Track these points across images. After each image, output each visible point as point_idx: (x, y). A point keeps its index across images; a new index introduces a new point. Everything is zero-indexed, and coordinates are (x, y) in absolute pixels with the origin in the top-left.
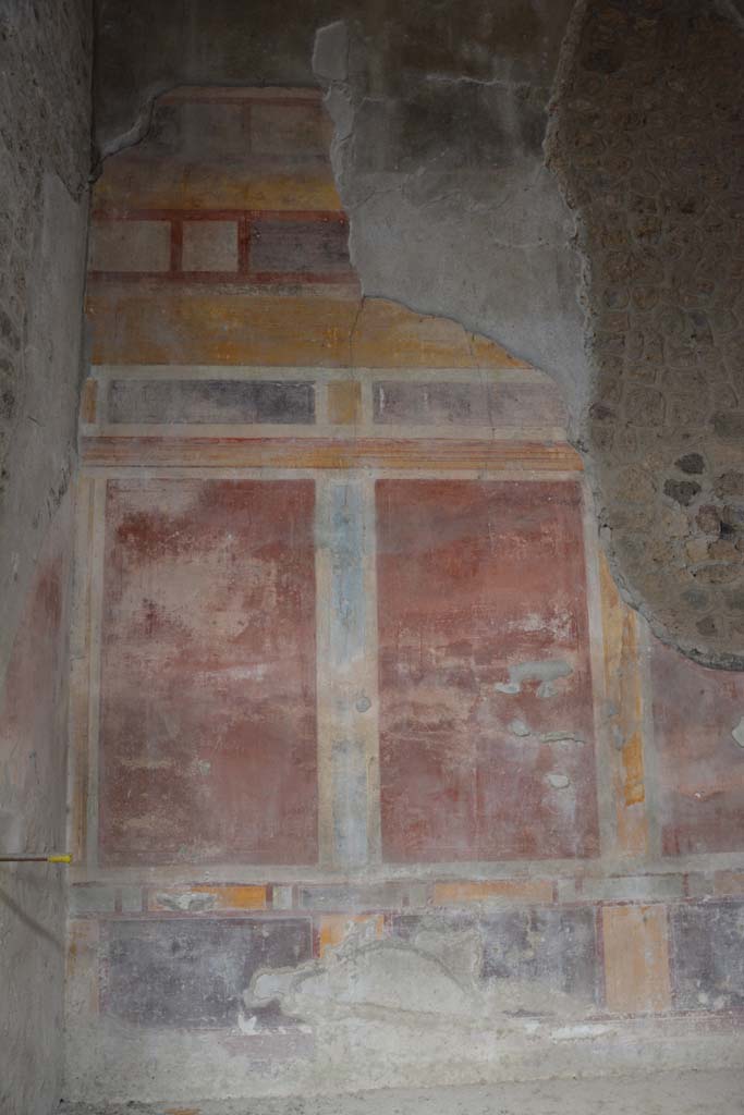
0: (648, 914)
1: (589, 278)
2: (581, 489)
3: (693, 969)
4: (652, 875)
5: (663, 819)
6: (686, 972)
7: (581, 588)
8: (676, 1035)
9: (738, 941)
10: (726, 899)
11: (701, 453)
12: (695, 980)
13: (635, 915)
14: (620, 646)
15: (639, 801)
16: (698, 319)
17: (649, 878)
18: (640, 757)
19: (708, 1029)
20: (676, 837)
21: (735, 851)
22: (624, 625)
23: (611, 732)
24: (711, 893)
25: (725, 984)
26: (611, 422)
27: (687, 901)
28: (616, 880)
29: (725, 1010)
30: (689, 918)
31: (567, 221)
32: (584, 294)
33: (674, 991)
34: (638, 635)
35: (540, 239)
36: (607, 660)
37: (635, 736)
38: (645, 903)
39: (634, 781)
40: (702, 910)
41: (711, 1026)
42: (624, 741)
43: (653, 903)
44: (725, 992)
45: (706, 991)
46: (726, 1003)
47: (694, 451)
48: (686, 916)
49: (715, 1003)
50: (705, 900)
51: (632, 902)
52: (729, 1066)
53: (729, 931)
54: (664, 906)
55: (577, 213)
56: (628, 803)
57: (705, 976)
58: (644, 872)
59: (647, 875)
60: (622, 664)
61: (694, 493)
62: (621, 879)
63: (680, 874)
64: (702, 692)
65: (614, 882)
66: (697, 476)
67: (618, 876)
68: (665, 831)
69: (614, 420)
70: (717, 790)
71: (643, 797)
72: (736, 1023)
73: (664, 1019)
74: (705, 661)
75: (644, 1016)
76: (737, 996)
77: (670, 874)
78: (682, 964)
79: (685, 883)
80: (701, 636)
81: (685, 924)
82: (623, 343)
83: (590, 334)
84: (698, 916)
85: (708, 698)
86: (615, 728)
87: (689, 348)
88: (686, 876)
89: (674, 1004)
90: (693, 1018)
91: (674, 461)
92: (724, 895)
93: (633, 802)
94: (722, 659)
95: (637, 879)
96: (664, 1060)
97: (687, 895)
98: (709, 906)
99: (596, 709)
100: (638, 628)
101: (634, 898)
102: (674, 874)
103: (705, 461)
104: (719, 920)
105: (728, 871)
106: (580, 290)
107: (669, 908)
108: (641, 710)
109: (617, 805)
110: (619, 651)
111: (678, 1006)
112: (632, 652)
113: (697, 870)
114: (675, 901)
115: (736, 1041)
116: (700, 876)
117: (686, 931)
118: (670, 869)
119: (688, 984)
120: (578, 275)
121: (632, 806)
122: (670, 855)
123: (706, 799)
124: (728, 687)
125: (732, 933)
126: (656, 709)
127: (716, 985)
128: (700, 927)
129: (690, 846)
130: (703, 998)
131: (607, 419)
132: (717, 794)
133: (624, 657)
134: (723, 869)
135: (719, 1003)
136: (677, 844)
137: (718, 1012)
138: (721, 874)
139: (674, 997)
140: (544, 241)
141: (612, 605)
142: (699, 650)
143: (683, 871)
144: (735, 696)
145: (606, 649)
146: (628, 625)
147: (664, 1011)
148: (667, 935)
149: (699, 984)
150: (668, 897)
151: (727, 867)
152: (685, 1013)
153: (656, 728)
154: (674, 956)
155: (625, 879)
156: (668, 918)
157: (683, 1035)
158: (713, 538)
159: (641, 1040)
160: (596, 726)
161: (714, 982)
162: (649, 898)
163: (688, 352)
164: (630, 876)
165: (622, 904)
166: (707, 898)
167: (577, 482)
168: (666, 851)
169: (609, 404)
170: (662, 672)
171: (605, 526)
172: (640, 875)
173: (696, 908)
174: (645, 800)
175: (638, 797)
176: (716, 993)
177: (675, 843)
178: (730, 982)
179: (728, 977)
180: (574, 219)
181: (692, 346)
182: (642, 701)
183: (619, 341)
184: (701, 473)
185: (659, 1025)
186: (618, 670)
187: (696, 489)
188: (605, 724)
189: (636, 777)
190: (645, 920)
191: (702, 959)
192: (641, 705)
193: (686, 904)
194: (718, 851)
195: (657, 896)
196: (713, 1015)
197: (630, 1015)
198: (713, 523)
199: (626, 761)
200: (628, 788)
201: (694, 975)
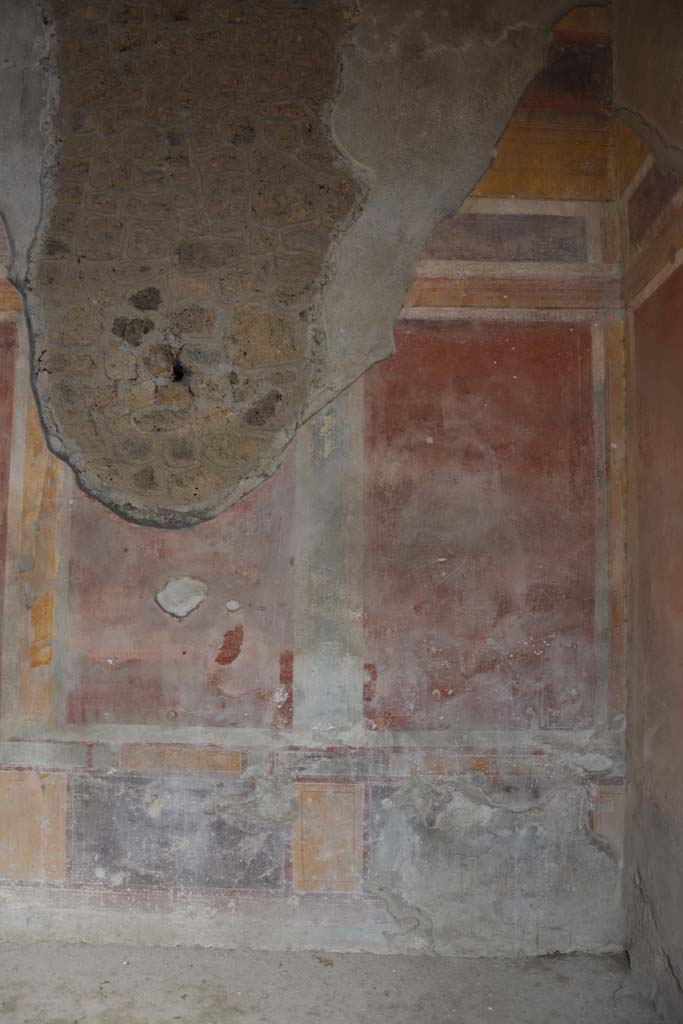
0: (46, 781)
1: (57, 102)
2: (16, 331)
3: (92, 842)
4: (55, 742)
5: (69, 685)
6: (84, 844)
7: (6, 436)
8: (68, 907)
9: (142, 819)
10: (132, 773)
11: (158, 287)
12: (93, 853)
13: (33, 781)
14: (40, 498)
15: (46, 663)
16: (174, 139)
17: (50, 745)
18: (51, 617)
19: (102, 903)
20: (82, 705)
21: (145, 723)
22: (47, 475)
23: (21, 587)
24: (116, 766)
25: (125, 861)
26: (62, 257)
27: (90, 772)
28: (17, 743)
29: (123, 887)
30: (90, 789)
31: (39, 38)
32: (49, 119)
33: (70, 862)
34: (60, 486)
35: (7, 61)
36: (25, 512)
37: (47, 594)
38: (44, 770)
39: (42, 641)
40: (105, 783)
41: (106, 901)
42: (35, 599)
43: (54, 771)
44: (125, 869)
45: (104, 866)
46: (125, 879)
47: (151, 285)
48: (87, 788)
49: (112, 879)
50: (109, 773)
51: (30, 769)
52: (121, 942)
53: (132, 808)
54: (64, 775)
55: (52, 29)
56: (34, 665)
57: (104, 851)
58: (45, 738)
59: (48, 741)
60: (41, 518)
61: (146, 332)
62: (23, 744)
63: (84, 743)
64: (126, 550)
65: (13, 746)
66: (151, 312)
67: (18, 741)
68: (71, 696)
69: (67, 255)
70: (133, 656)
71: (50, 659)
72: (133, 900)
73: (56, 890)
74: (138, 516)
75: (36, 885)
76: (137, 873)
77: (73, 743)
78: (80, 836)
79: (89, 753)
80: (138, 490)
81: (86, 796)
82: (87, 171)
83: (50, 161)
84: (100, 788)
85: (132, 558)
86: (27, 586)
87: (161, 172)
88: (91, 746)
89: (68, 875)
90: (88, 892)
91: (128, 296)
92: (130, 770)
93: (39, 664)
94: (159, 515)
95: (38, 745)
96: (52, 931)
97: (90, 766)
98: (114, 779)
99: (8, 564)
100: (62, 479)
101: (34, 765)
102: (77, 743)
103: (163, 296)
104: (123, 795)
105: (137, 744)
106: (45, 117)
107: (70, 777)
108: (56, 567)
109: (22, 665)
110: (38, 503)
111: (72, 878)
112: (53, 505)
113: (104, 741)
114: (76, 771)
115: (132, 918)
116: (105, 746)
117: (86, 803)
118: (75, 737)
119: (85, 857)
120: (44, 98)
121: (37, 669)
122: (74, 722)
123: (119, 667)
124: (156, 546)
125: (136, 809)
126: (72, 567)
127: (115, 862)
128: (102, 801)
129: (97, 715)
130: (100, 873)
131: (58, 255)
132: (131, 662)
133: (43, 508)
134: (132, 742)
135: (117, 879)
136: (83, 712)
137: (115, 888)
138: (131, 747)
139: (69, 869)
140: (10, 64)
141: (36, 455)
142: (133, 505)
143: (89, 739)
144: (162, 556)
145: (25, 499)
146: (51, 475)
147: (58, 882)
148: (66, 804)
149: (96, 858)
150: (69, 766)
151: (138, 740)
152: (79, 886)
153: (71, 587)
154: (72, 827)
155: (25, 744)
156: (69, 789)
157: (75, 908)
158: (161, 381)
159: (30, 908)
160: (7, 582)
161: (113, 858)
162: (48, 766)
163: (159, 176)
164: (30, 741)
165: (20, 769)
166: (112, 771)
167: (12, 323)
168: (71, 718)
169: (63, 238)
170: (83, 528)
171: (45, 370)
172: (40, 741)
173: (99, 780)
174: (52, 663)
175: (45, 659)
176: (115, 870)
177: (81, 710)
178: (132, 858)
179: (129, 854)
180: (47, 35)
181: (164, 169)
182: (58, 557)
183: (83, 168)
184: (156, 309)
185: (51, 895)
186: (36, 523)
187: (147, 328)
188: (17, 579)
189: (44, 638)
190: (43, 787)
191: (102, 834)
192: (57, 561)
193: (88, 774)
194: (127, 723)
195: (58, 765)
196: (109, 891)
197: (21, 883)
198: (163, 365)
199: (36, 621)
200: (35, 649)
201: (91, 849)
